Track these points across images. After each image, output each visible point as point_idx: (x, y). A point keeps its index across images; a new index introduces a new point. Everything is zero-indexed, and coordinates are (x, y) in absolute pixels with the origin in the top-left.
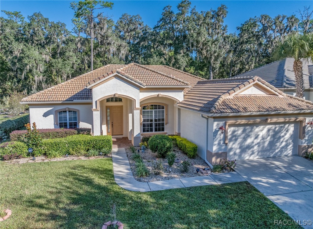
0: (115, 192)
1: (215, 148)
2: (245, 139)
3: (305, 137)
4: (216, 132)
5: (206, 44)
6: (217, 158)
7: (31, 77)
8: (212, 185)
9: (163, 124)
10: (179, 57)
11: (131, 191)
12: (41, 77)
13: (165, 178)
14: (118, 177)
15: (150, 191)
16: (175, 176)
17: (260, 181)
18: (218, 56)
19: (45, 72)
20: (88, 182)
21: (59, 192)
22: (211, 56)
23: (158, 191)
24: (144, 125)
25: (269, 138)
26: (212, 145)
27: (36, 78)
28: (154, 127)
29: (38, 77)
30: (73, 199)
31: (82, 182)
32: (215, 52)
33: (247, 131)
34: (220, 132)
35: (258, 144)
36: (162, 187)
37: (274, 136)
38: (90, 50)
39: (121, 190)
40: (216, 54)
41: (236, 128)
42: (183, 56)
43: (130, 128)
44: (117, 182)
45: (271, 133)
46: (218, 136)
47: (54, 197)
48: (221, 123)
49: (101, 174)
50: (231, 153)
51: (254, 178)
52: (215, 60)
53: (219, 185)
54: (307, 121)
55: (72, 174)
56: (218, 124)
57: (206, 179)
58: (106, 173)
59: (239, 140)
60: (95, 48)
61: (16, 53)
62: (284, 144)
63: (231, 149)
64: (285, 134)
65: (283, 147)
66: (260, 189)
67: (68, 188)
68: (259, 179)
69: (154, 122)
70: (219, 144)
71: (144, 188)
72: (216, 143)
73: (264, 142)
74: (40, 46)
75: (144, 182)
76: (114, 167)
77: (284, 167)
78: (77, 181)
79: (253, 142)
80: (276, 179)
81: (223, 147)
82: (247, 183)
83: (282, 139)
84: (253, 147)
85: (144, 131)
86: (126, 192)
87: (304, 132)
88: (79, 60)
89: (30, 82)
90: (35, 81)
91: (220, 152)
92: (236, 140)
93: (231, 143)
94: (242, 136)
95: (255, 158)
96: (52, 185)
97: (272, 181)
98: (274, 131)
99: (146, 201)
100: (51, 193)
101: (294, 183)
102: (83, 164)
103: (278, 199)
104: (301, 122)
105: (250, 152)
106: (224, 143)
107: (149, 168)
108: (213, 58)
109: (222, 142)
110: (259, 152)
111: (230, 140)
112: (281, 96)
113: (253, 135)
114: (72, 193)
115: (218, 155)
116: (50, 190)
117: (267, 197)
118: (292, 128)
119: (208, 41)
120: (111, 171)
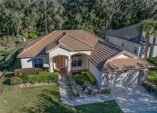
0: (61, 106)
1: (103, 84)
2: (116, 79)
3: (143, 77)
4: (104, 77)
5: (105, 7)
6: (103, 88)
7: (16, 26)
8: (100, 102)
9: (81, 63)
10: (91, 14)
11: (67, 106)
12: (21, 27)
13: (81, 98)
14: (62, 97)
15: (75, 105)
16: (85, 96)
17: (120, 100)
18: (111, 12)
19: (22, 24)
20: (50, 100)
21: (40, 106)
22: (108, 12)
23: (78, 106)
24: (72, 64)
25: (127, 78)
26: (102, 82)
27: (18, 28)
28: (77, 64)
29: (19, 27)
30: (45, 109)
31: (48, 100)
32: (110, 11)
33: (118, 76)
34: (105, 77)
35: (122, 80)
36: (80, 103)
37: (129, 77)
38: (44, 11)
39: (64, 105)
40: (110, 12)
41: (113, 75)
42: (93, 13)
43: (66, 65)
44: (62, 100)
45: (128, 75)
46: (104, 79)
47: (38, 108)
48: (106, 74)
49: (55, 95)
50: (110, 84)
51: (118, 98)
52: (110, 15)
53: (103, 102)
54: (145, 70)
55: (43, 95)
56: (105, 74)
57: (98, 98)
58: (57, 95)
59: (114, 79)
60: (47, 9)
61: (7, 14)
62: (134, 79)
63: (110, 83)
64: (135, 76)
65: (133, 81)
66: (119, 105)
67: (43, 103)
68: (120, 99)
69: (77, 62)
70: (105, 82)
71: (72, 104)
72: (104, 81)
73: (125, 79)
74: (18, 10)
75: (73, 100)
76: (60, 90)
77: (132, 91)
78: (46, 99)
79: (120, 80)
80: (127, 99)
81: (106, 83)
82: (114, 101)
83: (133, 78)
84: (120, 81)
85: (73, 66)
86: (66, 106)
87: (143, 75)
88: (39, 17)
89: (15, 29)
90: (17, 28)
91: (105, 85)
92: (112, 79)
93: (110, 81)
94: (115, 78)
95: (120, 86)
96: (36, 102)
97: (125, 100)
98: (130, 74)
99: (73, 111)
100: (36, 106)
101: (134, 101)
102: (47, 88)
103: (125, 110)
104: (142, 71)
105: (118, 83)
106: (107, 81)
107: (75, 91)
108: (109, 14)
109: (106, 81)
110: (122, 83)
111: (110, 79)
112: (135, 58)
113: (120, 77)
114: (45, 106)
115: (104, 86)
116: (36, 104)
117: (121, 109)
118: (138, 73)
119: (107, 6)
120: (59, 93)
